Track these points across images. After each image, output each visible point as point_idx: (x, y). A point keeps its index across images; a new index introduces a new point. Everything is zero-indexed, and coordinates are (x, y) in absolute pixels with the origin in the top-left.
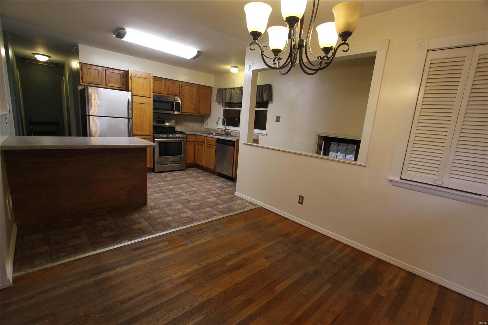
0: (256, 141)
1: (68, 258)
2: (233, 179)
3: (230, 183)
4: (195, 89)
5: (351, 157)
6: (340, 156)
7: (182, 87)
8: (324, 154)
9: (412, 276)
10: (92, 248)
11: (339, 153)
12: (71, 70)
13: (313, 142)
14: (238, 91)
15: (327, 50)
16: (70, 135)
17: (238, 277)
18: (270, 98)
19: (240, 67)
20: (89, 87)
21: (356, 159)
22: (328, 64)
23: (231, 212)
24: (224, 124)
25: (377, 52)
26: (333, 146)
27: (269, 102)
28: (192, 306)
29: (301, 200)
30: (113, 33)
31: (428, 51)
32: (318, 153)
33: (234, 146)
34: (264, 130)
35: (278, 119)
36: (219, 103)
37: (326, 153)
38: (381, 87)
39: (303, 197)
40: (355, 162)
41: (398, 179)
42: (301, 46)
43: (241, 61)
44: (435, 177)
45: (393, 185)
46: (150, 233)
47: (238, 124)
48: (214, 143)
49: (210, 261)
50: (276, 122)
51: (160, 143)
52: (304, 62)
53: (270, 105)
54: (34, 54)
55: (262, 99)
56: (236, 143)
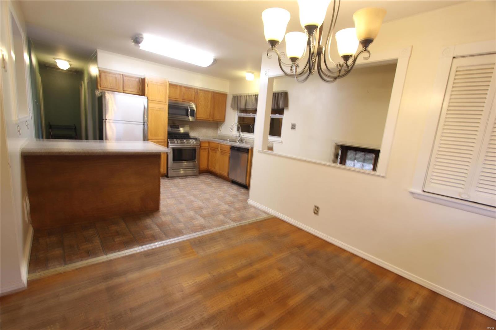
0: (271, 149)
1: (80, 261)
2: (246, 187)
3: (243, 190)
4: (210, 96)
5: (369, 166)
6: (358, 165)
7: (197, 94)
8: (341, 163)
9: (434, 295)
10: (104, 252)
11: (356, 162)
12: (90, 77)
13: (330, 151)
14: (253, 98)
15: (346, 58)
16: (87, 138)
17: (250, 289)
18: (286, 105)
19: (256, 73)
20: (106, 91)
21: (374, 168)
22: (347, 72)
23: (243, 220)
24: (238, 130)
25: (399, 60)
26: (350, 154)
27: (285, 108)
28: (201, 315)
29: (316, 210)
30: (131, 39)
31: (454, 58)
32: (335, 162)
33: (248, 154)
34: (278, 136)
35: (293, 127)
36: (234, 109)
37: (343, 162)
38: (402, 94)
39: (318, 208)
40: (374, 173)
41: (420, 191)
42: (319, 53)
43: (257, 66)
44: (461, 190)
45: (414, 198)
46: (161, 239)
47: (252, 130)
48: (228, 149)
49: (222, 271)
50: (292, 128)
51: (174, 150)
52: (322, 69)
53: (285, 112)
54: (55, 59)
55: (278, 105)
56: (250, 151)
